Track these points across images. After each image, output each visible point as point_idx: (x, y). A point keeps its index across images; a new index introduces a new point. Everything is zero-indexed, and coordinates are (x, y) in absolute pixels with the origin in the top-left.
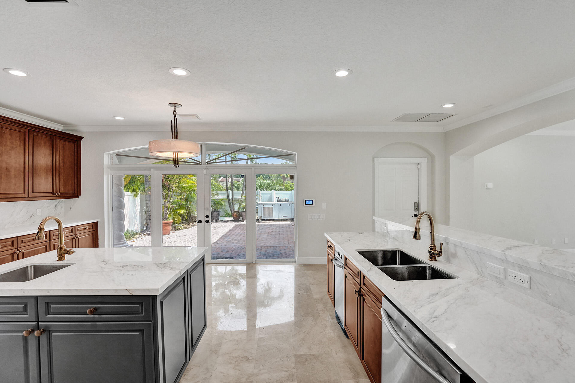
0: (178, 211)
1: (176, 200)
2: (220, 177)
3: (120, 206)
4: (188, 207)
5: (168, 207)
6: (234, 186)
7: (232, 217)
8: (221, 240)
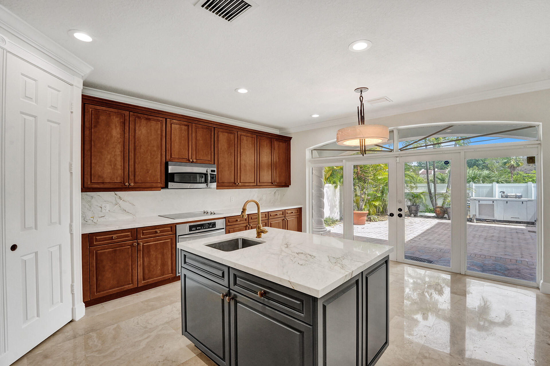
0: (374, 203)
1: (372, 192)
2: (421, 169)
3: (320, 196)
4: (384, 199)
5: (364, 198)
6: (437, 178)
7: (434, 212)
8: (419, 238)
